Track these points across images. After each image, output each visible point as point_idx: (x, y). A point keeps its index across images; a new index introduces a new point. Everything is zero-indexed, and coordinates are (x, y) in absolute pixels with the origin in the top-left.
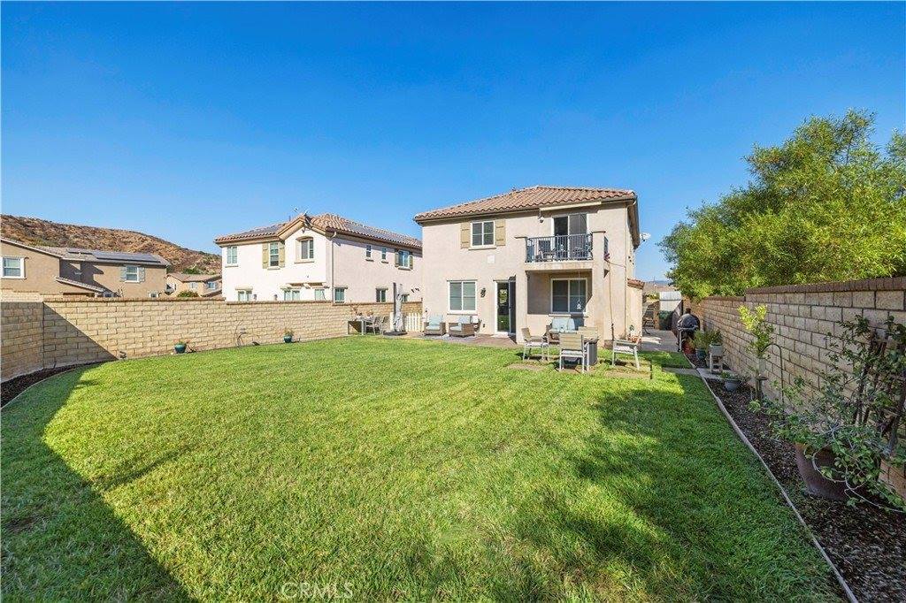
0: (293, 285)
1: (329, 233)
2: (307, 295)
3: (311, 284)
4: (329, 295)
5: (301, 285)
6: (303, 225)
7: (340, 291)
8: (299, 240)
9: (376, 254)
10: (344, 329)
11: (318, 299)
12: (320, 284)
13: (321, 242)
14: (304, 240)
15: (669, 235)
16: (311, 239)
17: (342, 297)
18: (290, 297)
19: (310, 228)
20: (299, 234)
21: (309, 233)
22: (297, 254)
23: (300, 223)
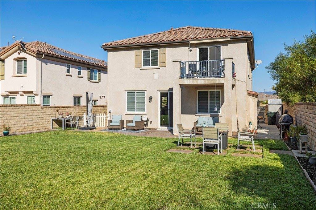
0: (10, 93)
1: (39, 55)
2: (21, 100)
3: (24, 92)
4: (38, 100)
5: (17, 93)
6: (19, 49)
7: (46, 97)
8: (15, 60)
9: (74, 71)
10: (50, 125)
11: (30, 103)
12: (32, 92)
13: (32, 62)
14: (19, 60)
15: (274, 61)
16: (25, 59)
17: (48, 102)
18: (8, 102)
19: (25, 51)
20: (16, 55)
21: (23, 55)
22: (14, 70)
23: (17, 47)
